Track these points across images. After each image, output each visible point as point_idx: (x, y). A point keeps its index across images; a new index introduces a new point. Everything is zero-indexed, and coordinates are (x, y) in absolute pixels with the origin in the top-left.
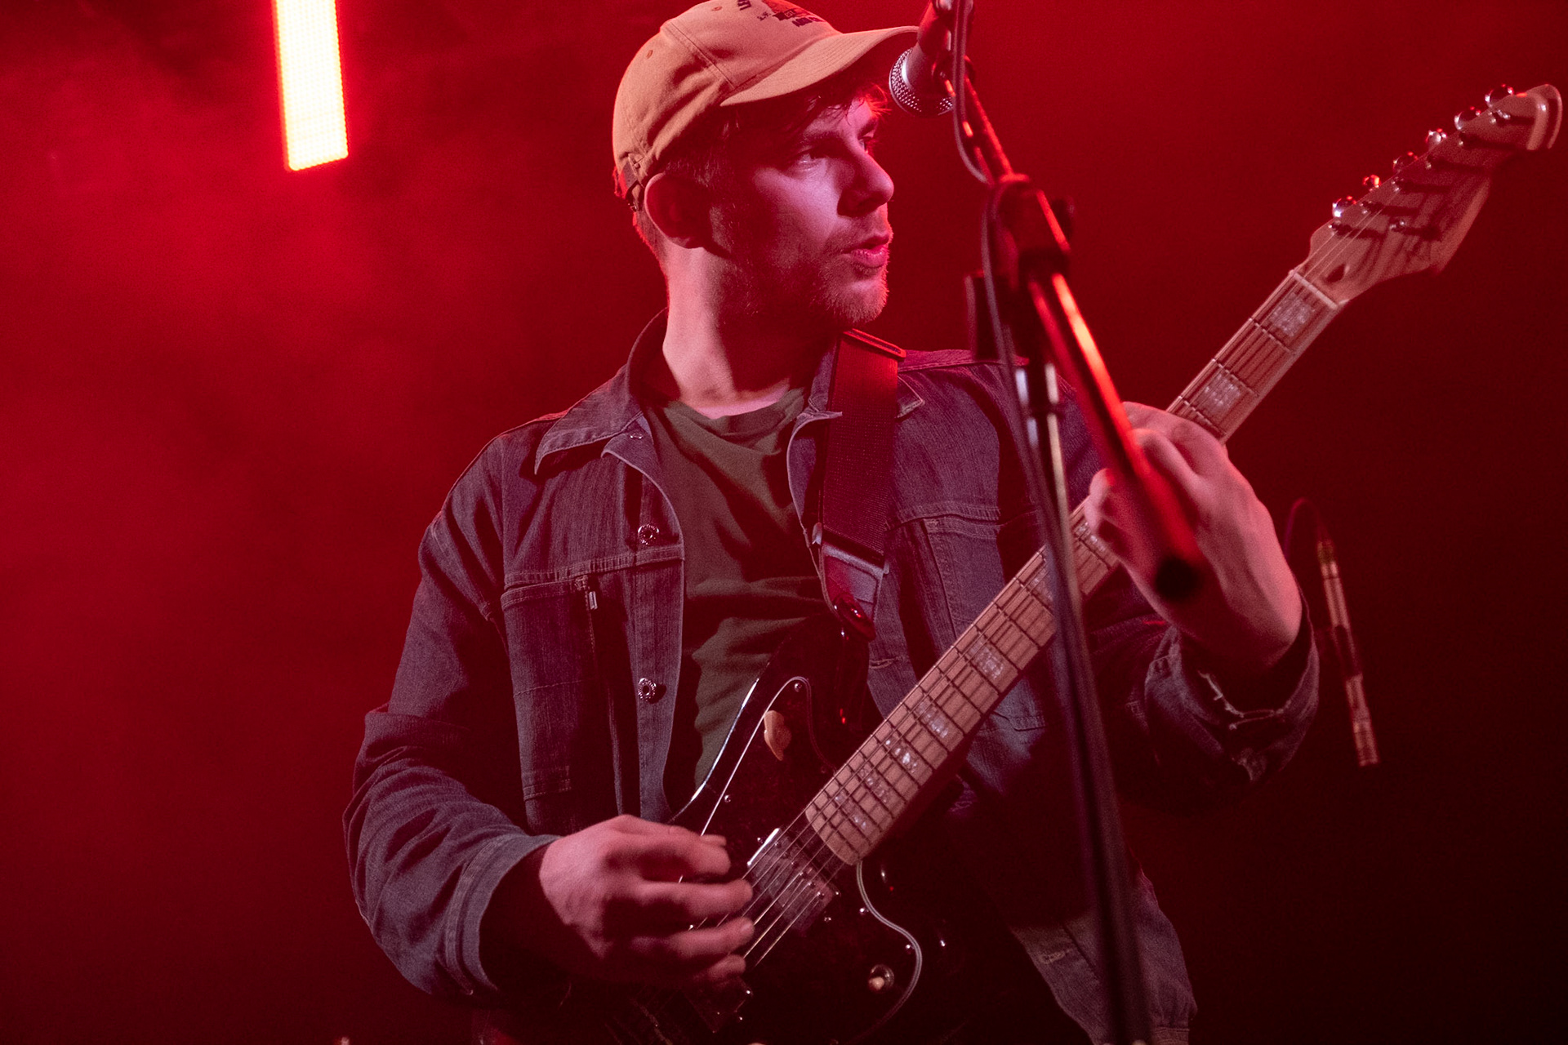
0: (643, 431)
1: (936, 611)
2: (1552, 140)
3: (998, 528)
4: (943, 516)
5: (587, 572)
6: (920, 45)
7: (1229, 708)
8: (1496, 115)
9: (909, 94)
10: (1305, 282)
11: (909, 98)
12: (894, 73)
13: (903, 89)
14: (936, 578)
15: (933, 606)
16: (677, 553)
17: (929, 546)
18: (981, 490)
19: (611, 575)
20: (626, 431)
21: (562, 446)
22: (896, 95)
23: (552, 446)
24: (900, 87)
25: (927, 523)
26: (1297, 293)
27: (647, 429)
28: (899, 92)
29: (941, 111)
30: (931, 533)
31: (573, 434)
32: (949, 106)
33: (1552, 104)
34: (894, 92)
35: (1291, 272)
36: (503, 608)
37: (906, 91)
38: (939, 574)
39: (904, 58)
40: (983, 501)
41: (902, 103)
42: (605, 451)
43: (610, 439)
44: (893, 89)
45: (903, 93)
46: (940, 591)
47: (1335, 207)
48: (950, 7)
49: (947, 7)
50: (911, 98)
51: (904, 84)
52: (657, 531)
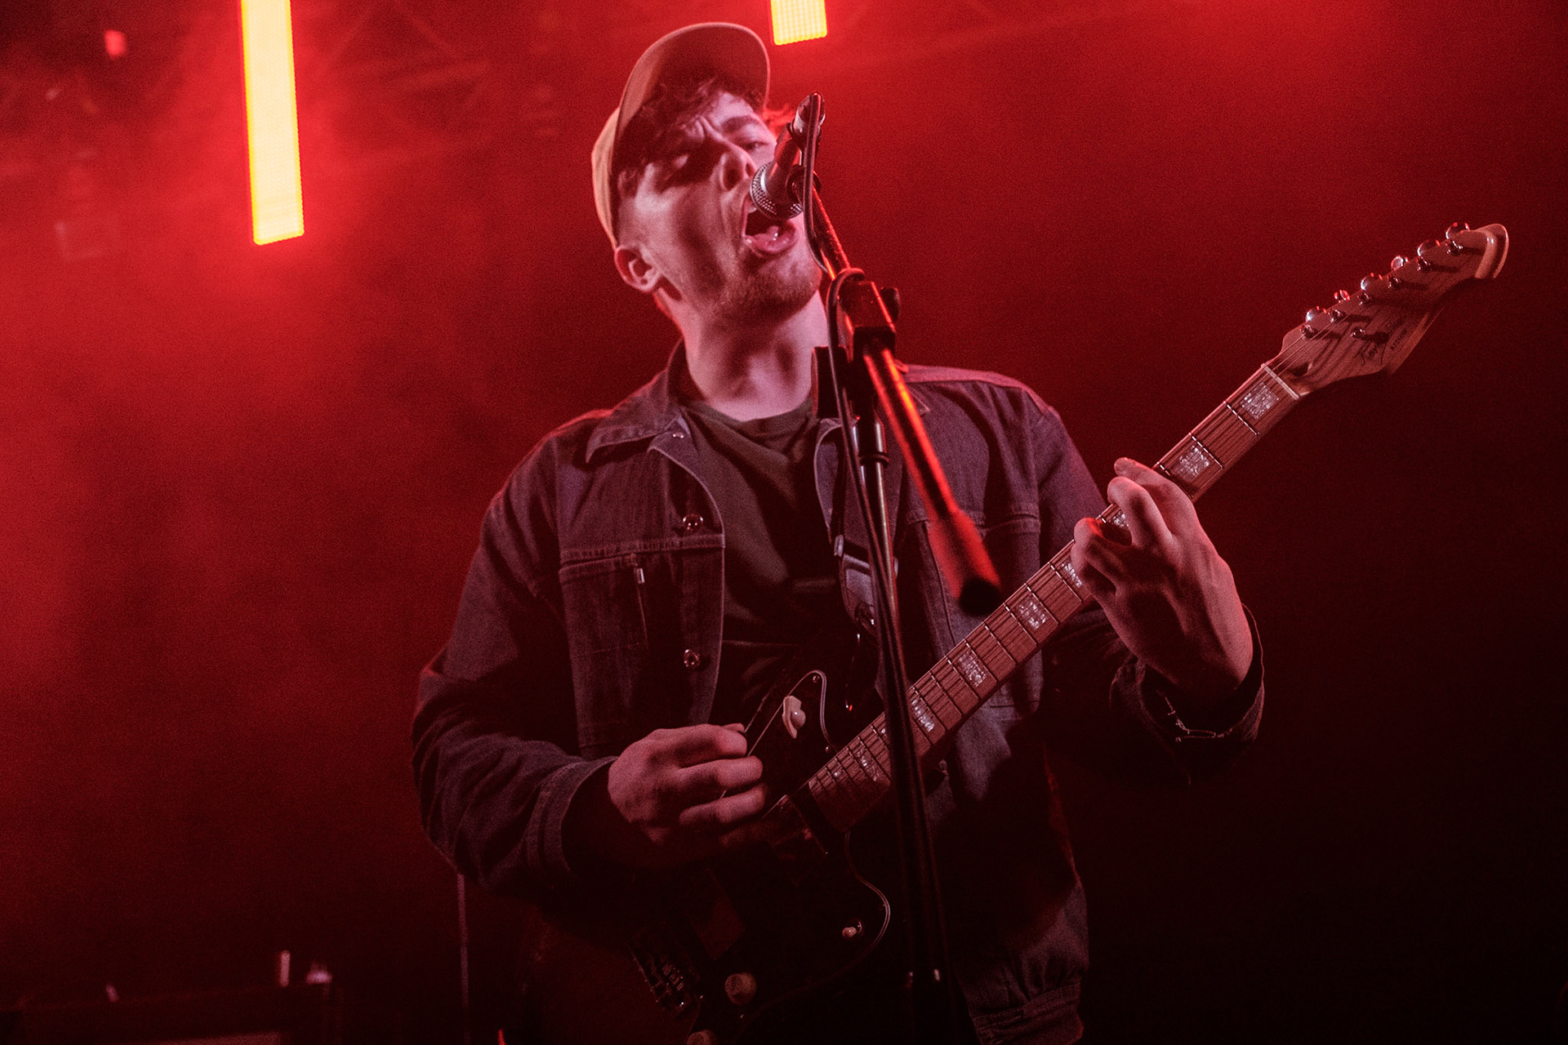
0: (685, 433)
1: (933, 603)
2: (1498, 271)
3: (984, 532)
5: (635, 550)
7: (1179, 723)
8: (1451, 246)
9: (766, 199)
10: (1273, 375)
11: (766, 203)
13: (761, 195)
14: (934, 572)
15: (931, 598)
16: (718, 541)
18: (971, 498)
19: (658, 555)
20: (669, 430)
21: (613, 441)
23: (603, 440)
24: (759, 193)
26: (1265, 383)
27: (687, 429)
31: (620, 430)
33: (1500, 240)
35: (1263, 365)
36: (561, 581)
37: (764, 197)
42: (651, 448)
43: (654, 437)
45: (761, 198)
46: (937, 584)
47: (1308, 313)
48: (801, 131)
49: (799, 130)
50: (768, 203)
51: (763, 193)
52: (702, 519)
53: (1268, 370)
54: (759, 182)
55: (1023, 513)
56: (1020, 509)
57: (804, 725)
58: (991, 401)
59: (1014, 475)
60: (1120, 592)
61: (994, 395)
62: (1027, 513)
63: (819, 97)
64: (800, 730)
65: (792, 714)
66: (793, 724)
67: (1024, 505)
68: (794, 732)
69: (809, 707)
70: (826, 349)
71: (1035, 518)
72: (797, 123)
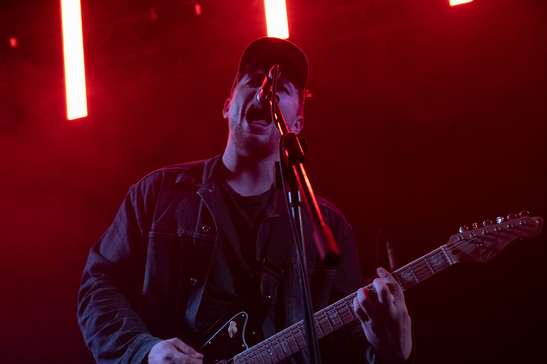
0: (212, 190)
5: (182, 233)
10: (445, 252)
21: (185, 182)
23: (182, 179)
26: (441, 255)
27: (214, 188)
28: (257, 103)
31: (190, 178)
35: (441, 247)
37: (259, 103)
42: (197, 193)
43: (201, 187)
47: (460, 228)
48: (272, 78)
49: (271, 78)
50: (260, 105)
51: (258, 101)
53: (443, 249)
54: (257, 98)
60: (370, 322)
63: (278, 65)
70: (278, 162)
72: (270, 75)
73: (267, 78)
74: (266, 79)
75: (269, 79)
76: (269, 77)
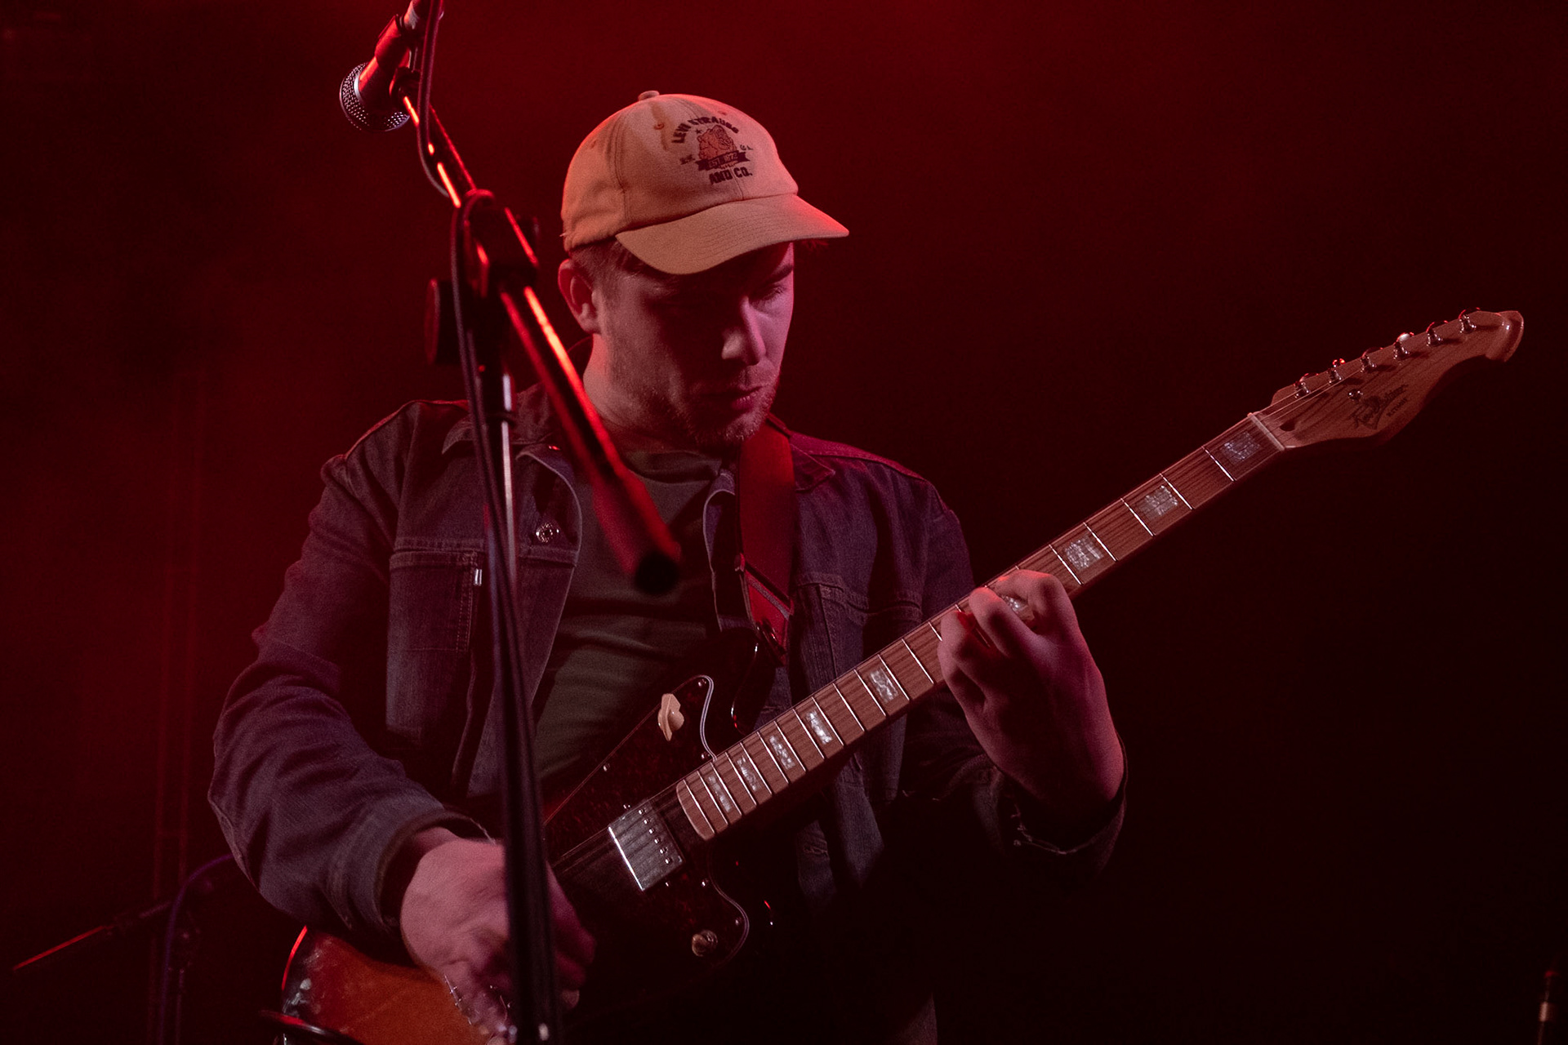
4: (835, 587)
6: (377, 59)
9: (359, 107)
10: (1259, 424)
11: (358, 111)
12: (345, 85)
13: (353, 101)
16: (570, 558)
17: (822, 609)
20: (545, 442)
22: (345, 107)
24: (350, 99)
25: (822, 589)
26: (1250, 432)
28: (349, 104)
29: (388, 128)
30: (824, 599)
32: (396, 124)
34: (344, 103)
36: (391, 569)
37: (357, 103)
38: (828, 636)
39: (357, 72)
40: (855, 589)
41: (350, 115)
42: (523, 454)
43: (526, 445)
44: (343, 100)
45: (352, 106)
48: (413, 28)
49: (411, 26)
50: (361, 111)
51: (354, 96)
52: (558, 531)
54: (352, 85)
55: (908, 600)
56: (906, 596)
57: (682, 726)
58: (891, 483)
59: (903, 561)
60: (989, 705)
61: (894, 478)
62: (912, 600)
64: (675, 732)
65: (670, 712)
66: (670, 726)
67: (910, 593)
68: (669, 735)
69: (690, 709)
71: (918, 607)
72: (410, 16)
73: (398, 23)
74: (394, 26)
75: (403, 29)
76: (405, 22)
